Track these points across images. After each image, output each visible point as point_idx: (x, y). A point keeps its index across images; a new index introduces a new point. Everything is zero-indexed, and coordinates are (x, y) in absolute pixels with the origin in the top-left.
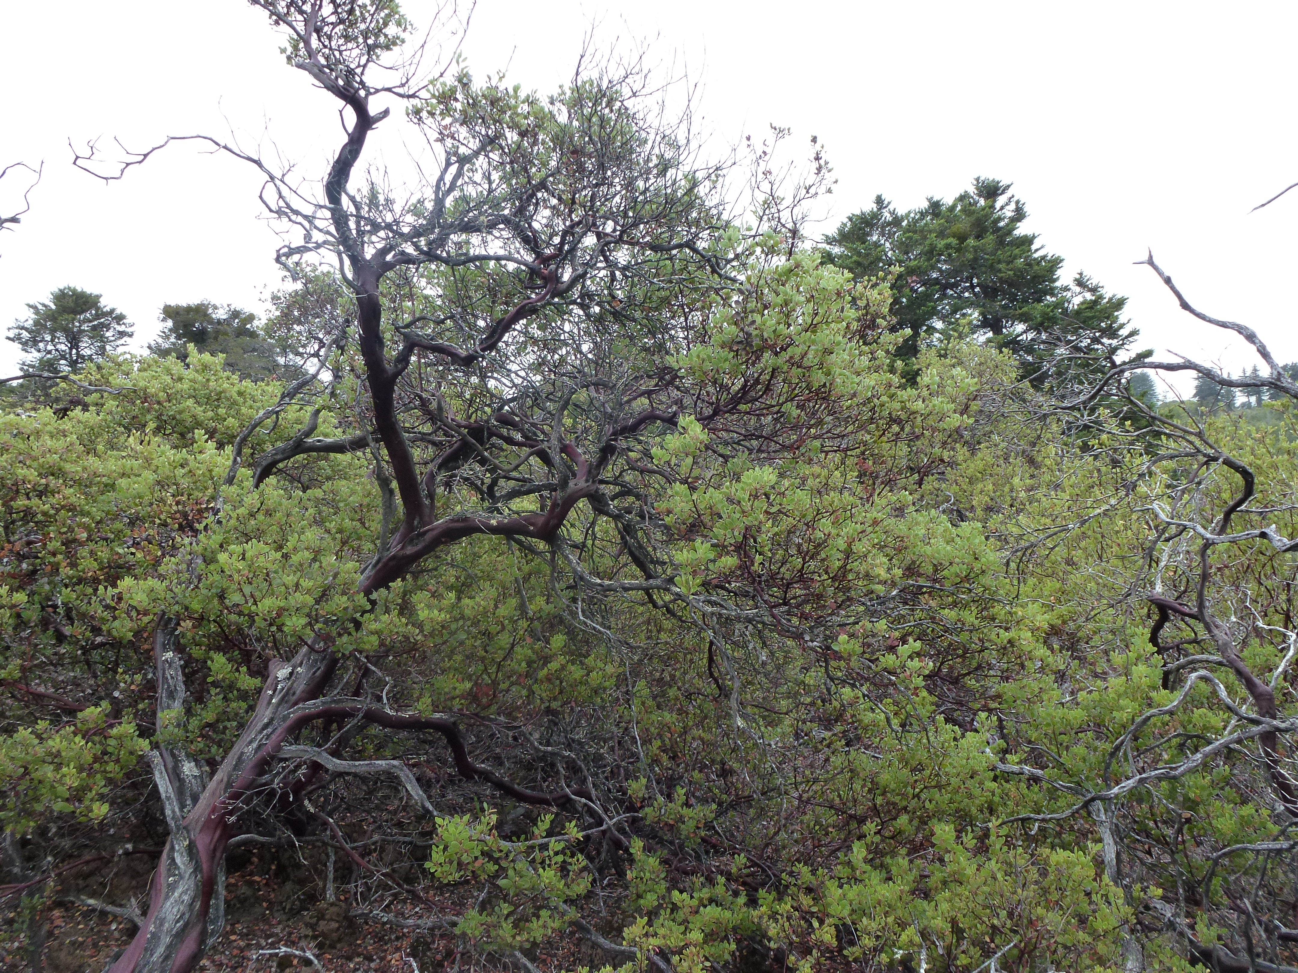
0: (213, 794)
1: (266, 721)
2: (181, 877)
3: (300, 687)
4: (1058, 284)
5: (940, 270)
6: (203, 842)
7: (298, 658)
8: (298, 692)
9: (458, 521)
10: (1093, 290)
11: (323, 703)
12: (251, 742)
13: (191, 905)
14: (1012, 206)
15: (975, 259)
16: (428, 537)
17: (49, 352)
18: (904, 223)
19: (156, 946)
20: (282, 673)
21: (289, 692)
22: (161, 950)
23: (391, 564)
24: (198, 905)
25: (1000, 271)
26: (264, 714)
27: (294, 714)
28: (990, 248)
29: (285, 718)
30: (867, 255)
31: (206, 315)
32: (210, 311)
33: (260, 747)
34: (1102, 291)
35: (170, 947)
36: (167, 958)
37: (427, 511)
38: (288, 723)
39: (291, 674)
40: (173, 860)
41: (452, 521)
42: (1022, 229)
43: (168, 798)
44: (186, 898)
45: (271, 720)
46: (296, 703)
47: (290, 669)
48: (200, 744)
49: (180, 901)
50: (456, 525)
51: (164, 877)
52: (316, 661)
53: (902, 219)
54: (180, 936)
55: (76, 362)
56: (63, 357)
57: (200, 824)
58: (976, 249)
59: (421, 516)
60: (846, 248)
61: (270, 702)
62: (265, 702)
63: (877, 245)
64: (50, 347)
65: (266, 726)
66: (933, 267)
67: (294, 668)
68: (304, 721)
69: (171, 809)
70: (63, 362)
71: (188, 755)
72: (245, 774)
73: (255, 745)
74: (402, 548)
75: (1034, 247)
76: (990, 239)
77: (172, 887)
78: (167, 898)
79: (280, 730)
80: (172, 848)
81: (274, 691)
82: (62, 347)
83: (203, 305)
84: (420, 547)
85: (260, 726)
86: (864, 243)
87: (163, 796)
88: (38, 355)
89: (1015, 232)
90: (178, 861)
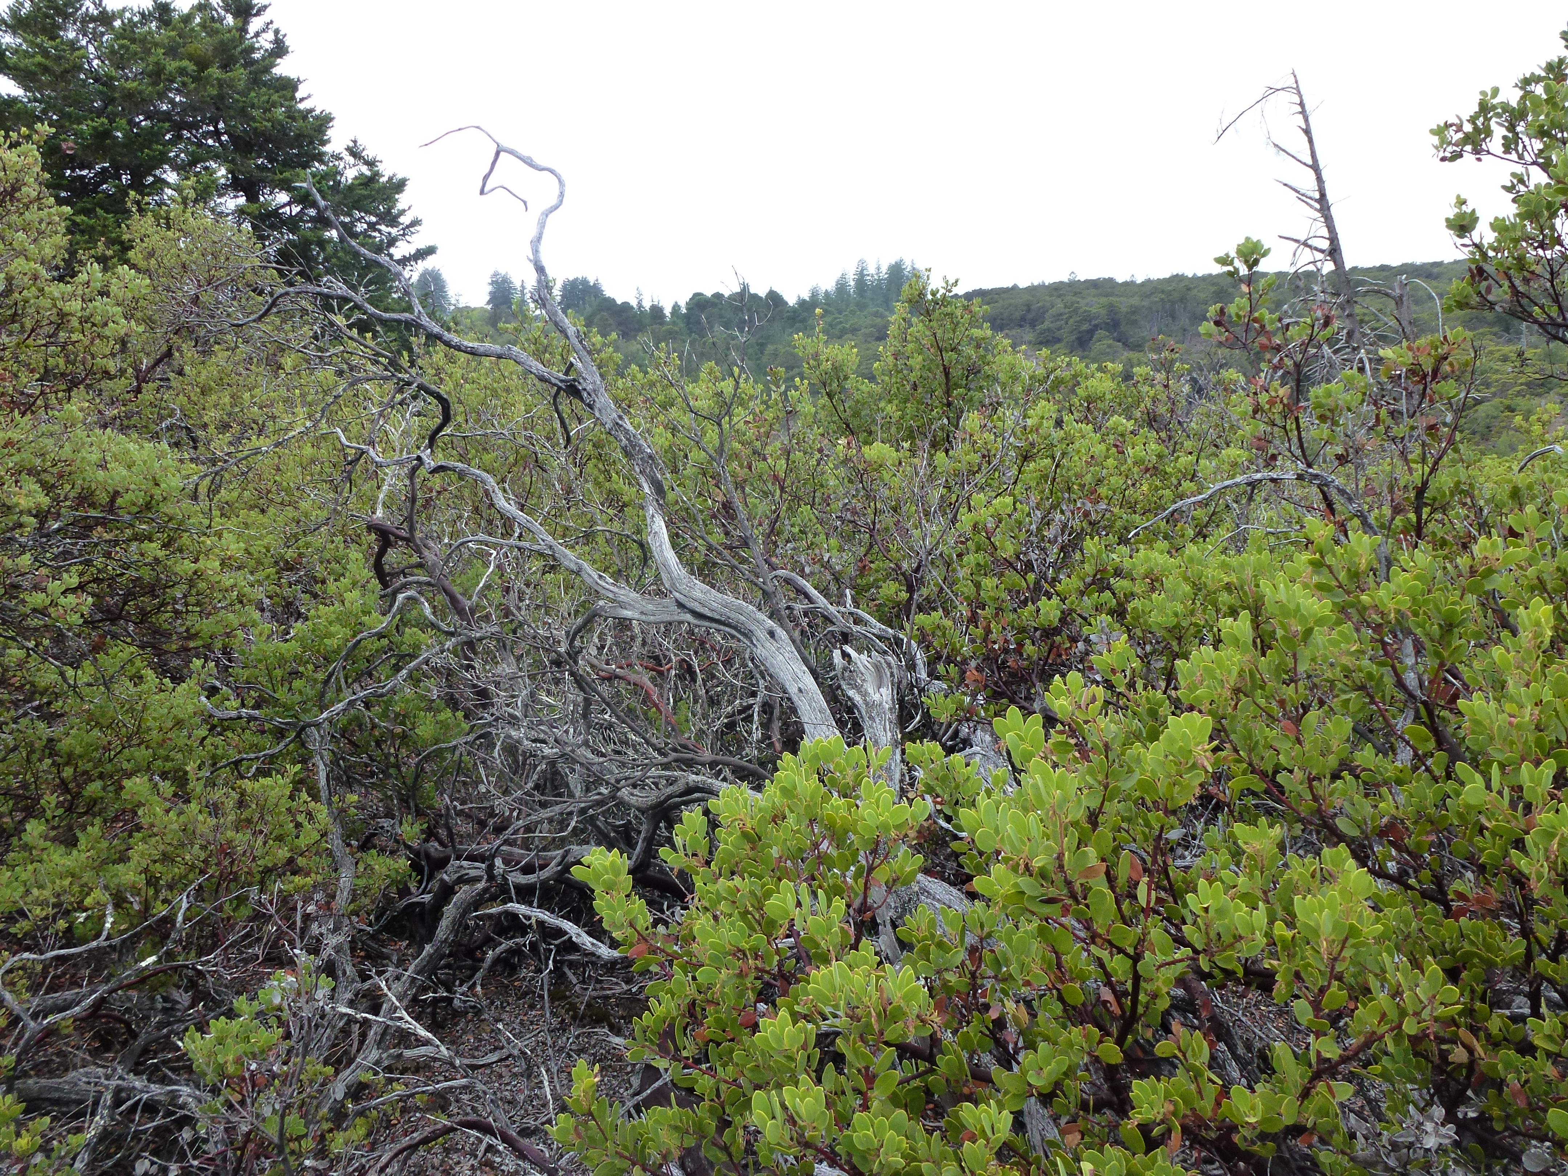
4: (328, 149)
5: (172, 102)
10: (371, 164)
14: (270, 36)
15: (221, 97)
18: (117, 23)
25: (253, 119)
28: (241, 85)
30: (59, 58)
34: (381, 167)
42: (283, 68)
53: (113, 16)
58: (221, 83)
60: (25, 40)
63: (73, 45)
66: (162, 96)
75: (298, 95)
76: (240, 74)
86: (53, 38)
89: (274, 71)
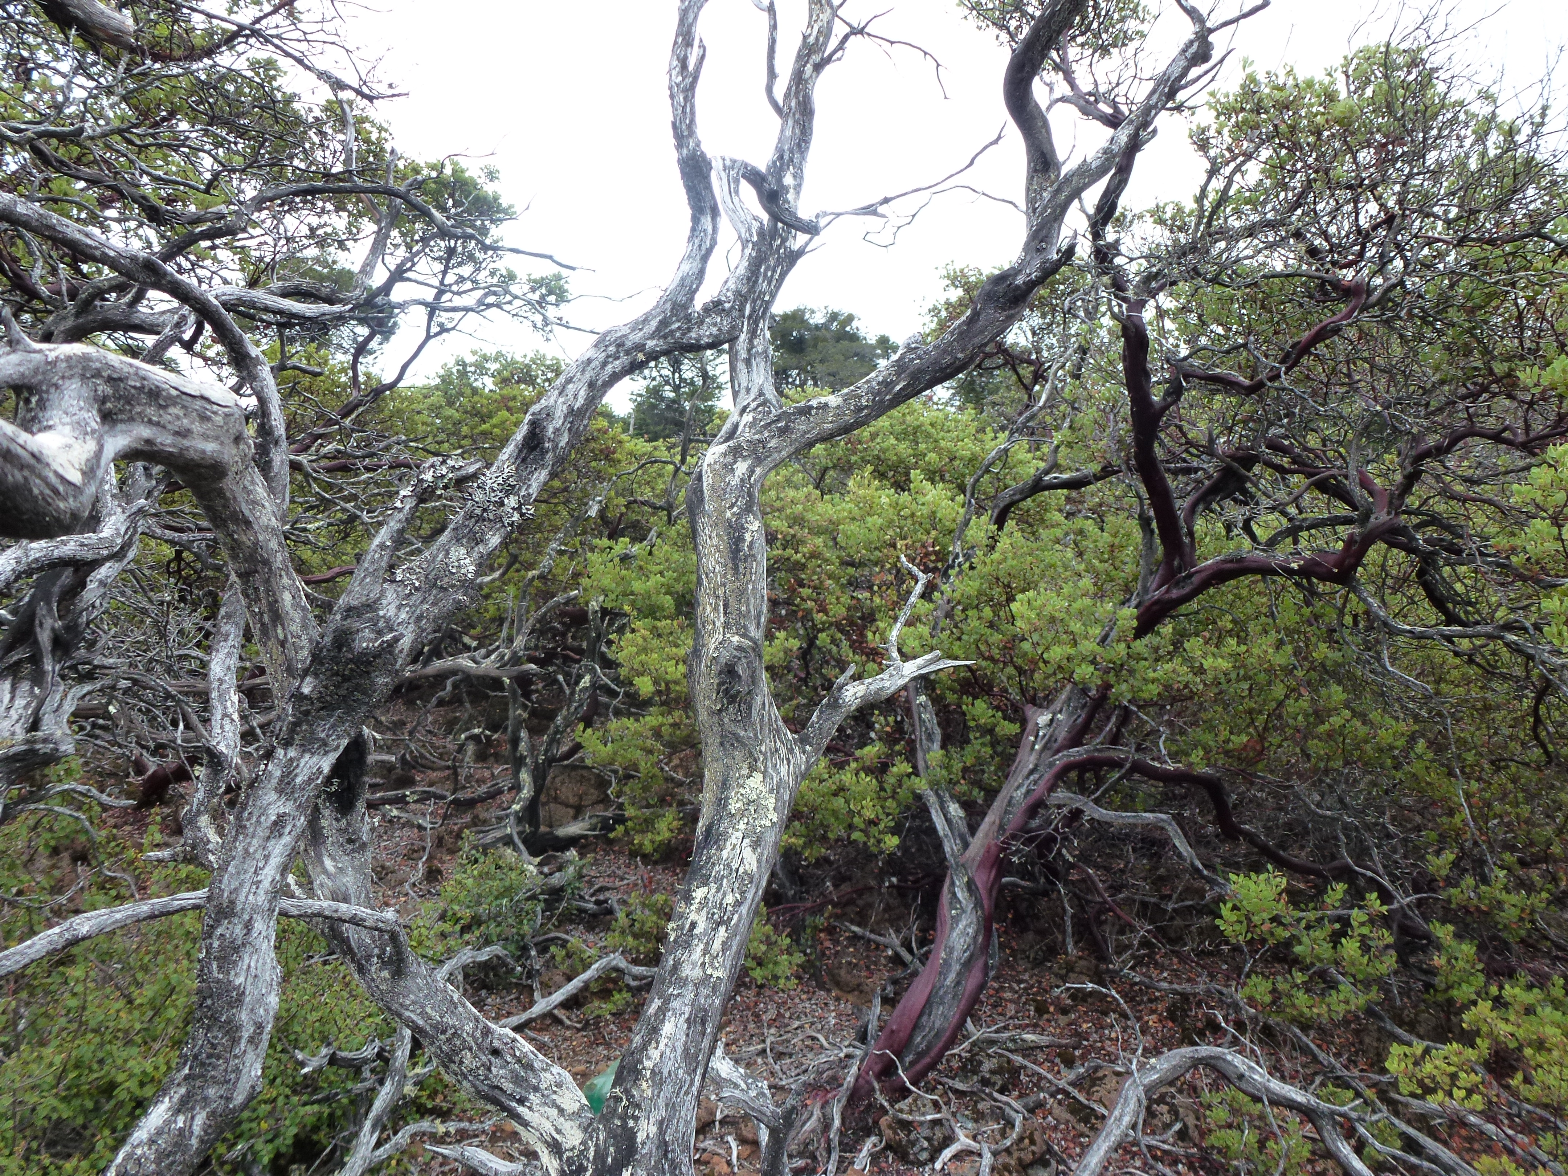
0: (987, 835)
1: (1031, 766)
2: (963, 911)
3: (1062, 734)
6: (982, 880)
7: (1057, 705)
8: (1060, 740)
9: (1231, 561)
11: (1087, 751)
12: (1019, 787)
13: (975, 938)
16: (1195, 580)
17: (654, 379)
19: (949, 971)
20: (1043, 719)
21: (1051, 739)
22: (952, 976)
23: (1155, 608)
24: (980, 939)
26: (1027, 759)
27: (1060, 760)
29: (1051, 765)
31: (804, 322)
32: (807, 316)
33: (1028, 792)
35: (959, 974)
36: (958, 983)
37: (1188, 550)
38: (1054, 770)
39: (1052, 721)
40: (954, 894)
41: (1224, 561)
43: (946, 836)
44: (970, 931)
45: (1036, 766)
46: (1058, 751)
47: (1050, 716)
48: (963, 787)
49: (964, 933)
50: (1229, 565)
51: (946, 911)
52: (1076, 708)
54: (967, 965)
55: (679, 387)
56: (667, 383)
57: (976, 863)
59: (1182, 556)
61: (1033, 748)
62: (1028, 748)
64: (655, 374)
65: (1032, 772)
67: (1054, 714)
68: (1067, 768)
69: (950, 847)
70: (667, 388)
71: (952, 797)
72: (1015, 819)
73: (1023, 790)
74: (1167, 591)
77: (956, 920)
78: (952, 929)
79: (1047, 776)
80: (953, 884)
81: (1036, 737)
82: (665, 372)
83: (799, 310)
84: (1187, 589)
85: (1025, 771)
87: (941, 833)
88: (645, 383)
90: (960, 895)
